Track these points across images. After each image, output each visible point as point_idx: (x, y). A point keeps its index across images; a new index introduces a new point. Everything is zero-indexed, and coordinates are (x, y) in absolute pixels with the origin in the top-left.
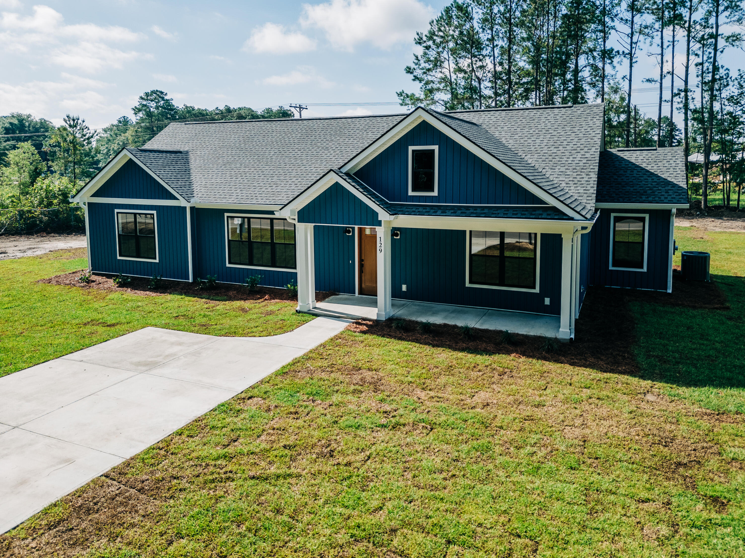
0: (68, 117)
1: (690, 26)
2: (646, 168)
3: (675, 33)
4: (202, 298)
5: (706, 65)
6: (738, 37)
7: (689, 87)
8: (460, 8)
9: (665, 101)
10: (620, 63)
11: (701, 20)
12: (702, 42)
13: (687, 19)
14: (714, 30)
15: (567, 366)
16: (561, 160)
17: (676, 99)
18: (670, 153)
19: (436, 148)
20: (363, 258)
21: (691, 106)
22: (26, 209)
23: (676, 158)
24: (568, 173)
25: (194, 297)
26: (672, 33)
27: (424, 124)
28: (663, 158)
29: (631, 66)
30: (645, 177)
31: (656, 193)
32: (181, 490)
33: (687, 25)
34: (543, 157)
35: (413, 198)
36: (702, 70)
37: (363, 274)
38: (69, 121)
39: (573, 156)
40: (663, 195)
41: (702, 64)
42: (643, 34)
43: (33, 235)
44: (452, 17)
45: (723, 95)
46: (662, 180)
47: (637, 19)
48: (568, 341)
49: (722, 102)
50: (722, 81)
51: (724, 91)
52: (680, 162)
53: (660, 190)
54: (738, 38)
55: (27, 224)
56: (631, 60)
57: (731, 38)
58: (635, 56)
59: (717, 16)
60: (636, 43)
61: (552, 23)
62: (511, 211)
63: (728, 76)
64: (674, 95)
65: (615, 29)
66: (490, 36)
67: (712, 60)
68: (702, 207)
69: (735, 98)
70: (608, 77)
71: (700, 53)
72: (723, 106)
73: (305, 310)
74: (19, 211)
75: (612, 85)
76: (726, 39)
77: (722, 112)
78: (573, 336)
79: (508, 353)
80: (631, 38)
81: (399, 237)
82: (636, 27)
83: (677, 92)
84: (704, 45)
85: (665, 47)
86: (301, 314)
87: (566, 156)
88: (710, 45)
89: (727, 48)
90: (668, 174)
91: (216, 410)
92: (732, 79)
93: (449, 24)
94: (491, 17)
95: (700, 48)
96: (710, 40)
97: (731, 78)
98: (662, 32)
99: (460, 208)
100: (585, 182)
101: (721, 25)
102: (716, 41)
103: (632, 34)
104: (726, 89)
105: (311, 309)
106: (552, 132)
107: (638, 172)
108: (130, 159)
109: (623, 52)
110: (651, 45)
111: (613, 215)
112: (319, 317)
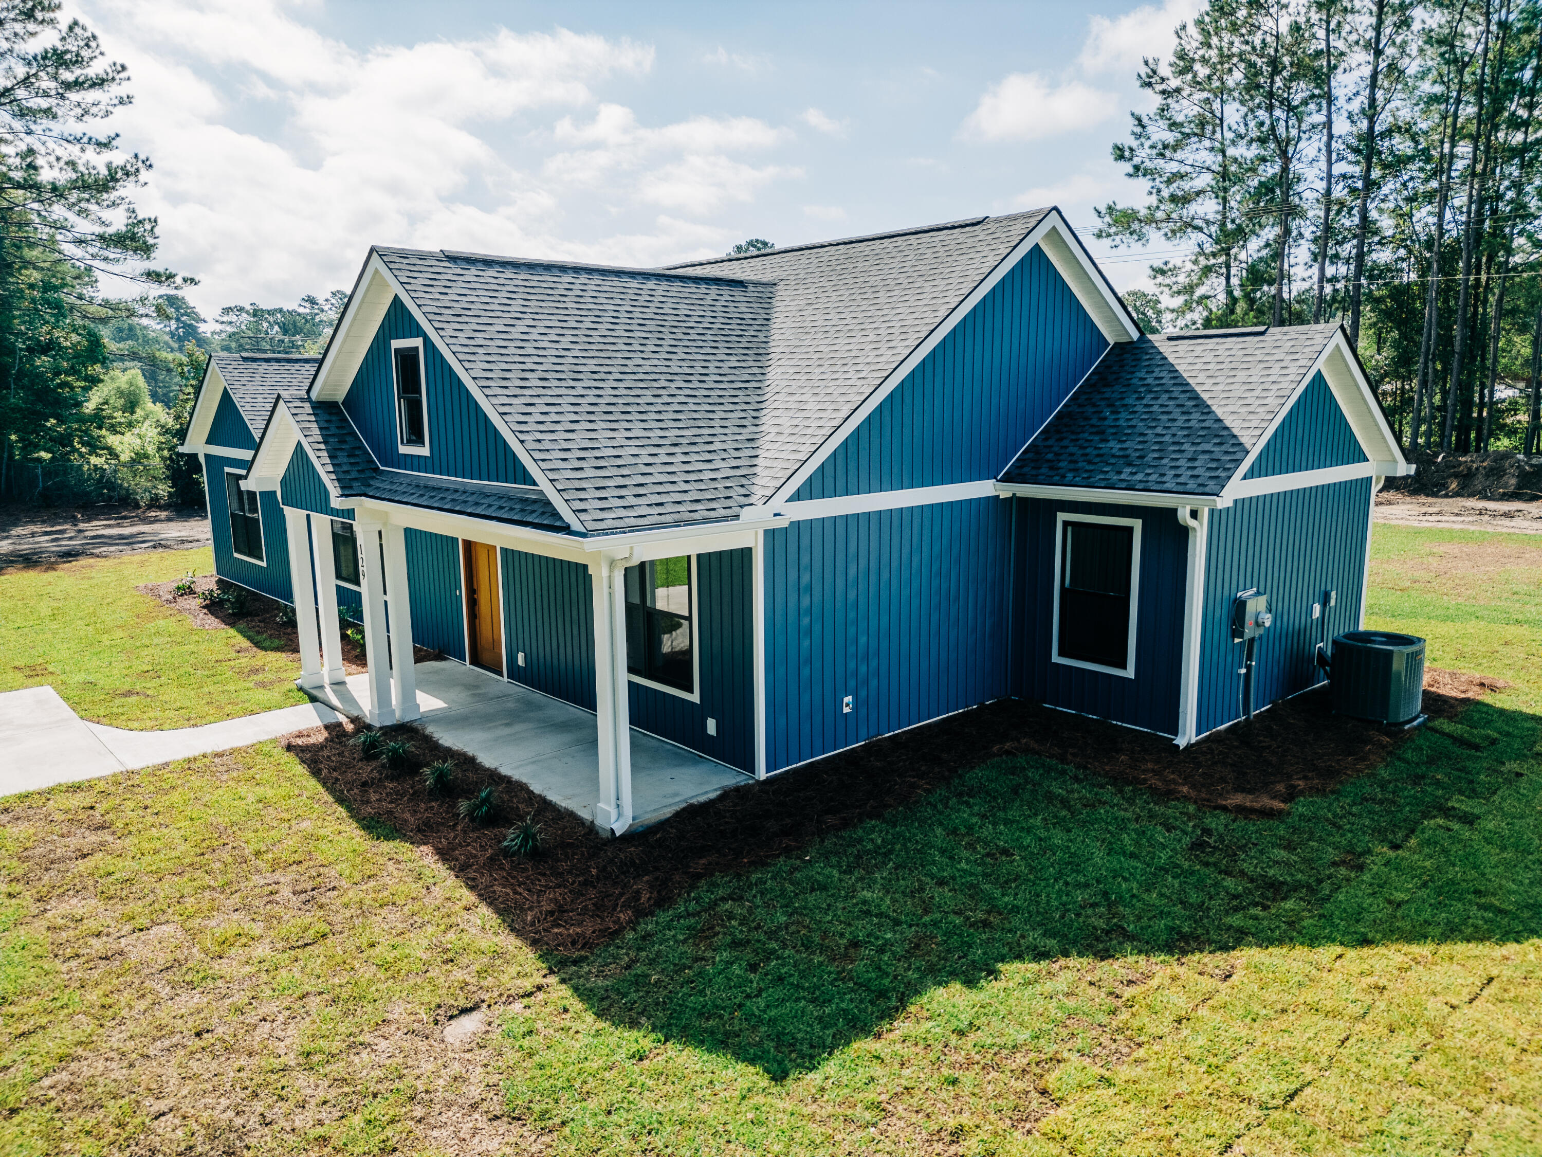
2: (1198, 388)
19: (420, 343)
20: (475, 586)
30: (1177, 412)
31: (1165, 461)
35: (405, 460)
48: (608, 836)
53: (1183, 451)
78: (619, 825)
105: (326, 684)
107: (1170, 398)
111: (1062, 517)
112: (310, 705)
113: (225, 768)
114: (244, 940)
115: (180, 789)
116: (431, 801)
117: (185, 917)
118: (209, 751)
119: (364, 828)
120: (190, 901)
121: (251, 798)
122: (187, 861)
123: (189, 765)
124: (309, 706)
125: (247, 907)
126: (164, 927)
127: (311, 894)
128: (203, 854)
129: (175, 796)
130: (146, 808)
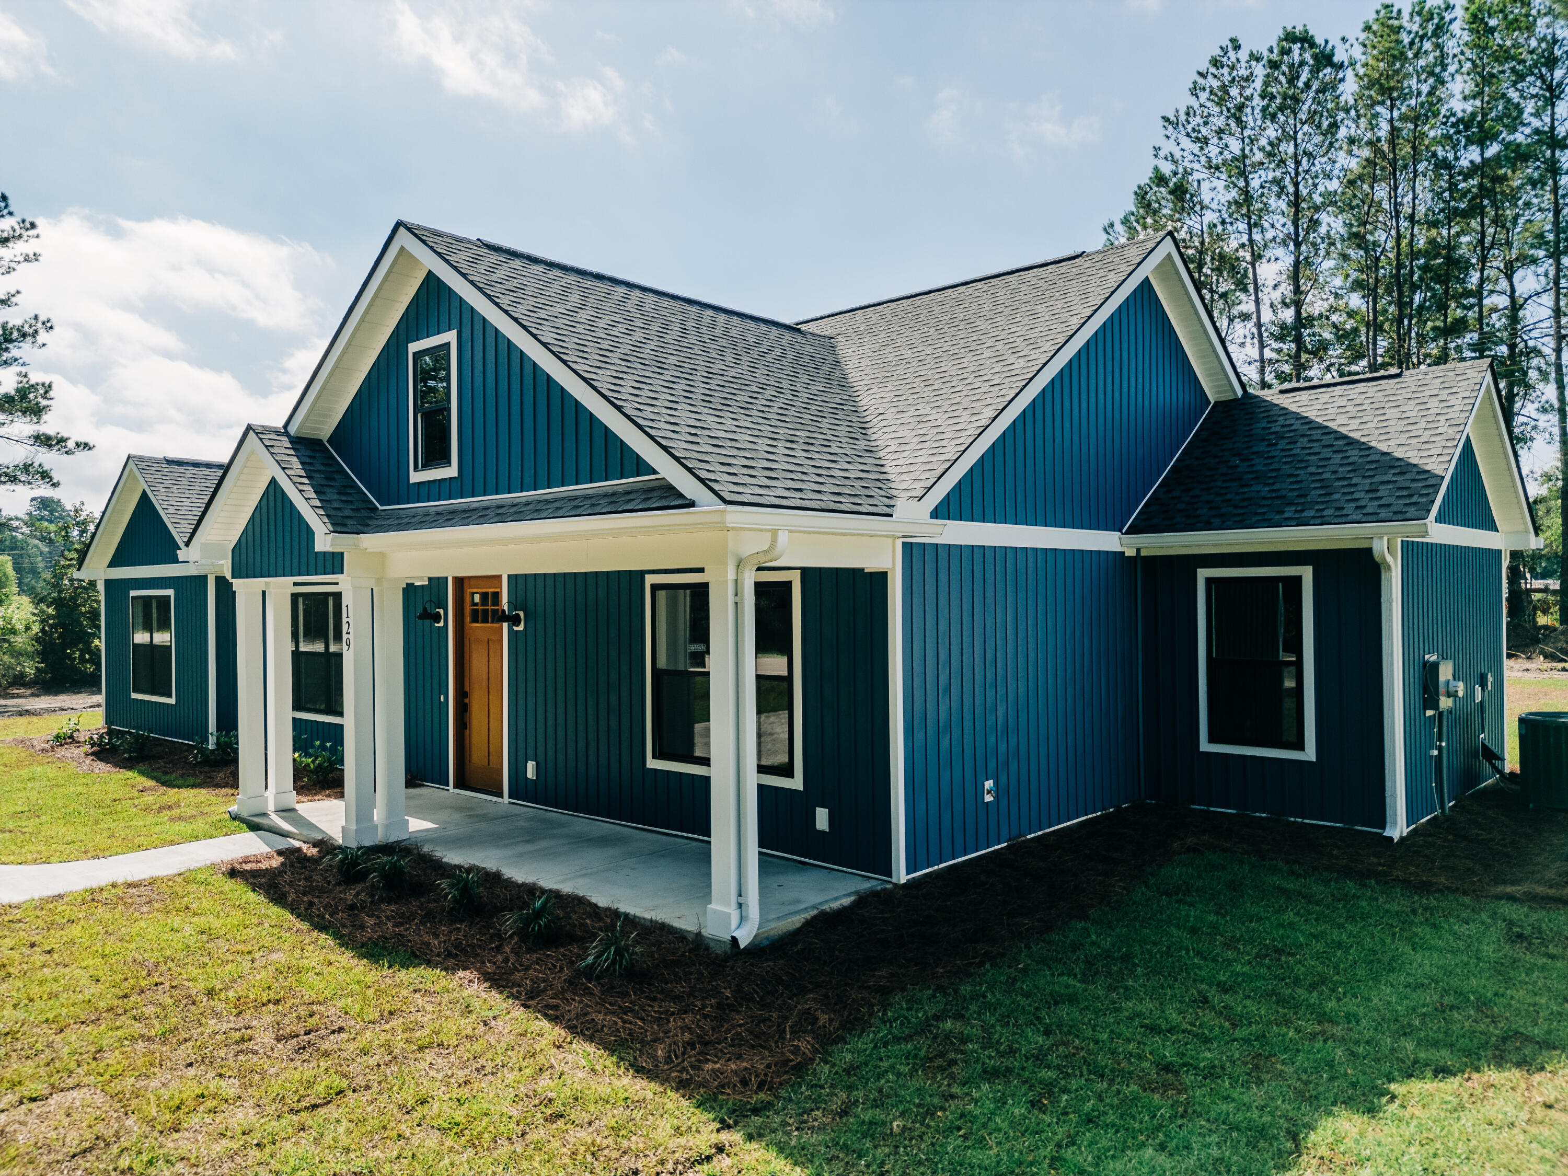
19: (452, 338)
20: (467, 688)
23: (1454, 390)
27: (432, 276)
28: (1409, 396)
30: (1326, 453)
31: (1337, 496)
35: (419, 490)
37: (467, 733)
48: (728, 949)
53: (1355, 485)
78: (744, 933)
81: (521, 627)
90: (1401, 439)
105: (271, 811)
107: (1311, 441)
111: (1203, 574)
112: (252, 833)
113: (144, 900)
114: (210, 1104)
115: (82, 922)
116: (453, 922)
117: (107, 1076)
118: (120, 881)
119: (362, 956)
120: (112, 1058)
121: (188, 930)
122: (102, 1004)
123: (93, 896)
124: (251, 835)
125: (207, 1061)
126: (74, 1093)
127: (306, 1038)
128: (126, 996)
129: (75, 931)
130: (33, 945)
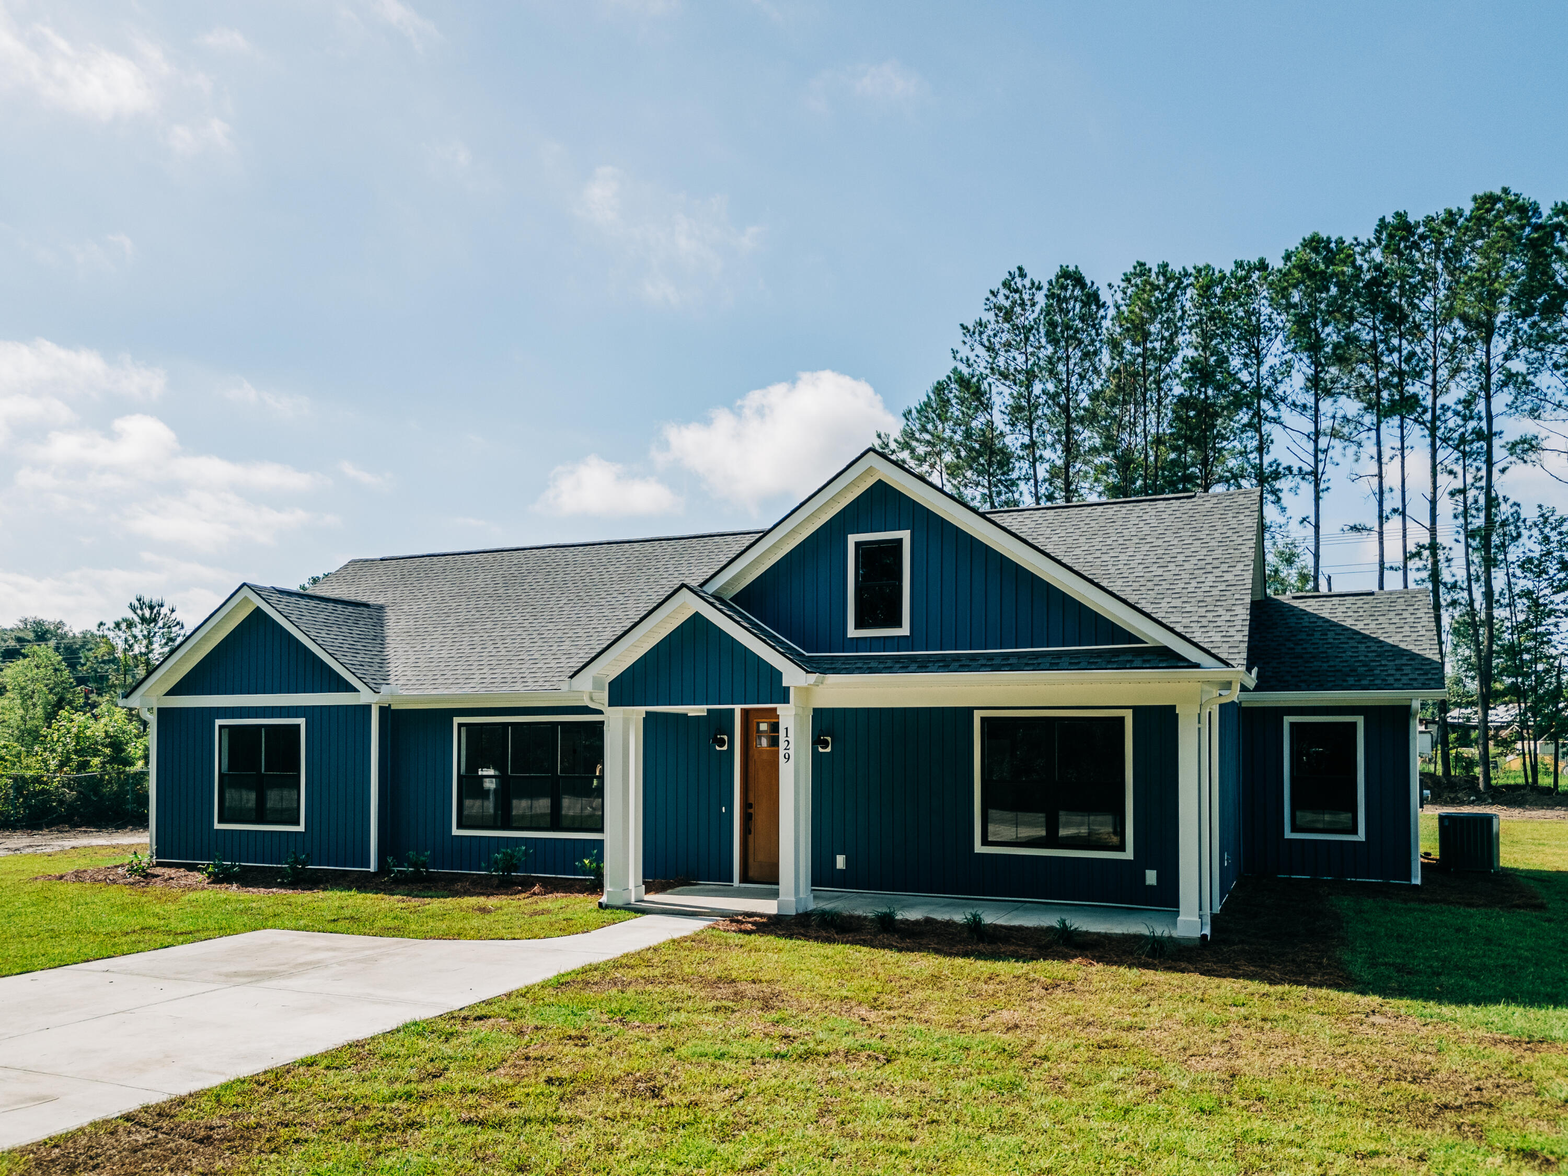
0: (139, 600)
1: (1435, 418)
2: (1353, 627)
3: (1405, 431)
4: (393, 895)
5: (1471, 493)
6: (1534, 443)
7: (1439, 540)
8: (964, 382)
9: (1391, 568)
10: (1295, 490)
11: (1456, 403)
12: (1462, 447)
13: (1428, 402)
14: (1484, 424)
15: (1195, 977)
16: (1172, 587)
17: (1413, 564)
18: (1403, 600)
19: (905, 535)
20: (751, 800)
21: (1446, 576)
22: (29, 774)
23: (1416, 607)
24: (1187, 610)
25: (377, 893)
26: (1398, 432)
27: (881, 486)
28: (1387, 608)
29: (1317, 498)
30: (1352, 643)
31: (1376, 672)
32: (296, 1141)
33: (1428, 416)
34: (1134, 584)
35: (858, 643)
36: (1465, 503)
37: (751, 837)
38: (142, 609)
39: (1198, 580)
40: (1392, 675)
41: (1463, 491)
42: (1341, 437)
43: (41, 830)
44: (948, 400)
45: (1511, 557)
46: (1389, 648)
47: (1326, 405)
48: (1197, 942)
49: (1511, 571)
50: (1507, 529)
51: (1511, 549)
52: (1423, 615)
53: (1386, 665)
54: (1533, 446)
55: (30, 807)
56: (1317, 485)
57: (1521, 446)
58: (1324, 477)
59: (1488, 398)
60: (1326, 451)
61: (1153, 417)
62: (1066, 660)
63: (1519, 518)
64: (1408, 557)
65: (1281, 423)
66: (1026, 440)
67: (1483, 483)
68: (1481, 786)
69: (1536, 562)
70: (1272, 529)
71: (1458, 469)
72: (1513, 580)
73: (620, 903)
74: (15, 779)
75: (1281, 548)
76: (1510, 449)
77: (1510, 591)
78: (1207, 931)
79: (1066, 958)
80: (1316, 442)
81: (829, 750)
82: (1325, 424)
83: (1414, 551)
84: (1464, 453)
85: (1385, 459)
86: (608, 911)
87: (1183, 581)
88: (1478, 454)
89: (1512, 467)
90: (1399, 637)
91: (398, 1031)
92: (1528, 523)
93: (943, 418)
94: (1029, 401)
95: (1457, 459)
96: (1476, 445)
97: (1524, 521)
98: (1378, 430)
99: (957, 658)
100: (1224, 623)
101: (1497, 415)
102: (1490, 446)
103: (1317, 433)
104: (1516, 543)
105: (633, 901)
106: (1154, 540)
107: (1337, 634)
108: (258, 610)
109: (1300, 469)
110: (1357, 461)
111: (1288, 720)
